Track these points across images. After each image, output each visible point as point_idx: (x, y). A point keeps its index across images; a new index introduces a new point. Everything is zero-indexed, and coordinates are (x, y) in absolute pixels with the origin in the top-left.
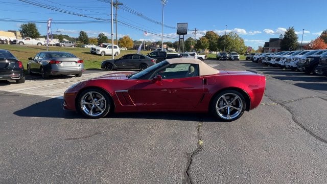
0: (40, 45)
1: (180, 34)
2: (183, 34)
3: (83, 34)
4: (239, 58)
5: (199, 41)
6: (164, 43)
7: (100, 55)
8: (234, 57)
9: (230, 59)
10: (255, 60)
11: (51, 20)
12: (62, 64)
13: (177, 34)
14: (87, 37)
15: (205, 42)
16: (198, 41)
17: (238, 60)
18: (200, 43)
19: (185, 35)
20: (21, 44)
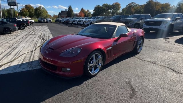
1: (11, 6)
2: (14, 6)
4: (52, 21)
8: (49, 20)
9: (47, 22)
10: (63, 22)
13: (8, 5)
15: (26, 11)
17: (51, 22)
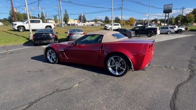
0: (84, 25)
1: (166, 13)
2: (169, 13)
3: (107, 18)
5: (186, 16)
6: (159, 20)
7: (109, 30)
11: (83, 12)
12: (74, 35)
13: (164, 13)
14: (108, 20)
15: (191, 17)
16: (184, 17)
18: (186, 18)
19: (170, 13)
20: (77, 25)
